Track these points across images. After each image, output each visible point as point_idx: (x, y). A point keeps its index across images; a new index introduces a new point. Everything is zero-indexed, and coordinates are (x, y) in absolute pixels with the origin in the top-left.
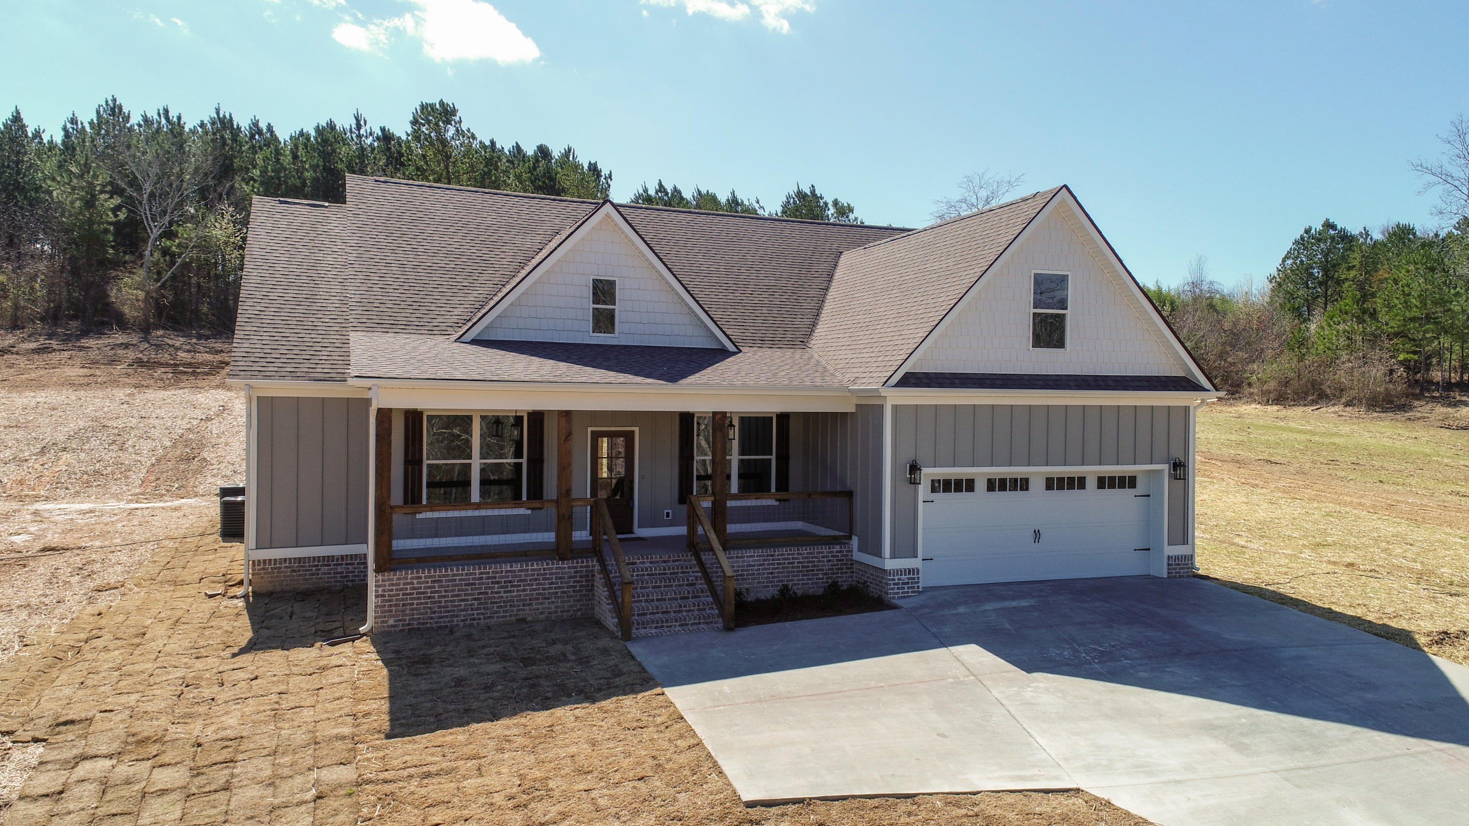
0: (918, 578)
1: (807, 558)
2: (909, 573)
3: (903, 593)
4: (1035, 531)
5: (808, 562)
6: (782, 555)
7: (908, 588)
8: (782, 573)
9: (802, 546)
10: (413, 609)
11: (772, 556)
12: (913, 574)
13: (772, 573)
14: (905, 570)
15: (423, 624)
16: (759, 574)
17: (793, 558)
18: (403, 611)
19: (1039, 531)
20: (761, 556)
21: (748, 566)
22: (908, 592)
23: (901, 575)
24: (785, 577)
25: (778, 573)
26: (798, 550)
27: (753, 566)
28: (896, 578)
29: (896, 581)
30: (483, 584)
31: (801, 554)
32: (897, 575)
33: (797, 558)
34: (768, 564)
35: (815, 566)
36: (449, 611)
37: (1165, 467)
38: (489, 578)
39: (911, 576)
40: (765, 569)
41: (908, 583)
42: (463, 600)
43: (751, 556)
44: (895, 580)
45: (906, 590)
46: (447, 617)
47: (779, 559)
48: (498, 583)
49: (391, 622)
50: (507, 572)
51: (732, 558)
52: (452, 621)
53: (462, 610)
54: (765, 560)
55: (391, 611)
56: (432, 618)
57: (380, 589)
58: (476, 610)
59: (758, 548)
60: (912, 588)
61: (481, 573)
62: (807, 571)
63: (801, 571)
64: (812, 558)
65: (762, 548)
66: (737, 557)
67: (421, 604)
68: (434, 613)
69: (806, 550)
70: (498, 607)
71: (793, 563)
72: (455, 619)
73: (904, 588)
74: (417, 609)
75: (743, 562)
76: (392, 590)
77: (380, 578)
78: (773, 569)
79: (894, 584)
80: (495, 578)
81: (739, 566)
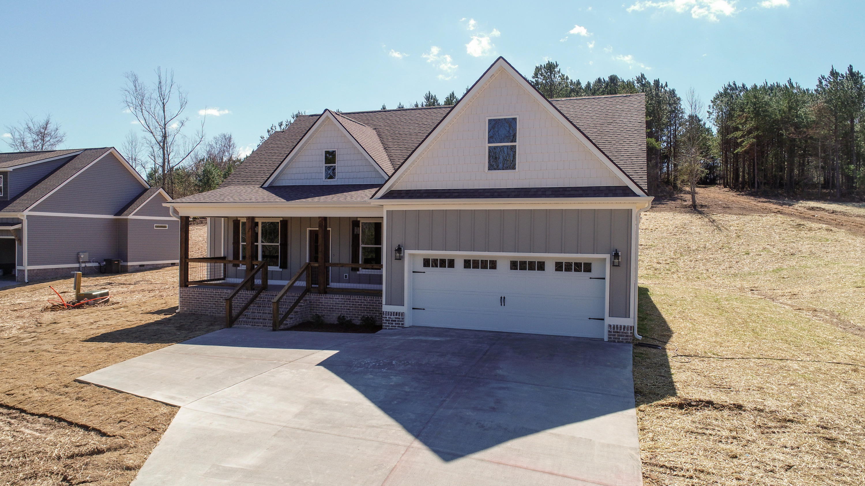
0: (403, 319)
1: (369, 303)
2: (396, 315)
3: (392, 326)
4: (501, 298)
5: (370, 305)
6: (355, 299)
7: (396, 324)
8: (355, 310)
9: (366, 295)
10: (192, 305)
11: (349, 299)
12: (399, 316)
13: (349, 309)
14: (394, 312)
15: (196, 312)
16: (342, 309)
17: (361, 302)
18: (189, 305)
19: (504, 298)
20: (343, 299)
21: (336, 303)
22: (395, 326)
23: (391, 315)
24: (356, 312)
25: (353, 310)
26: (364, 298)
27: (339, 304)
28: (388, 317)
29: (388, 319)
30: (216, 297)
31: (365, 300)
32: (388, 315)
33: (363, 302)
34: (347, 304)
35: (374, 308)
36: (205, 308)
37: (607, 257)
38: (218, 295)
39: (398, 317)
40: (345, 306)
41: (395, 321)
42: (209, 304)
43: (337, 299)
44: (386, 318)
45: (394, 325)
46: (204, 310)
47: (353, 302)
48: (222, 297)
49: (185, 309)
50: (226, 293)
51: (327, 298)
52: (206, 312)
53: (209, 308)
54: (345, 301)
55: (185, 304)
56: (199, 310)
57: (182, 294)
58: (214, 309)
59: (341, 294)
60: (397, 324)
61: (216, 292)
62: (370, 311)
63: (366, 310)
64: (373, 303)
65: (344, 294)
66: (330, 298)
67: (195, 303)
68: (200, 308)
69: (369, 298)
70: (222, 309)
71: (361, 305)
72: (207, 312)
73: (392, 324)
74: (194, 305)
75: (333, 301)
76: (185, 295)
77: (181, 289)
78: (349, 307)
79: (386, 320)
80: (221, 295)
81: (331, 303)
